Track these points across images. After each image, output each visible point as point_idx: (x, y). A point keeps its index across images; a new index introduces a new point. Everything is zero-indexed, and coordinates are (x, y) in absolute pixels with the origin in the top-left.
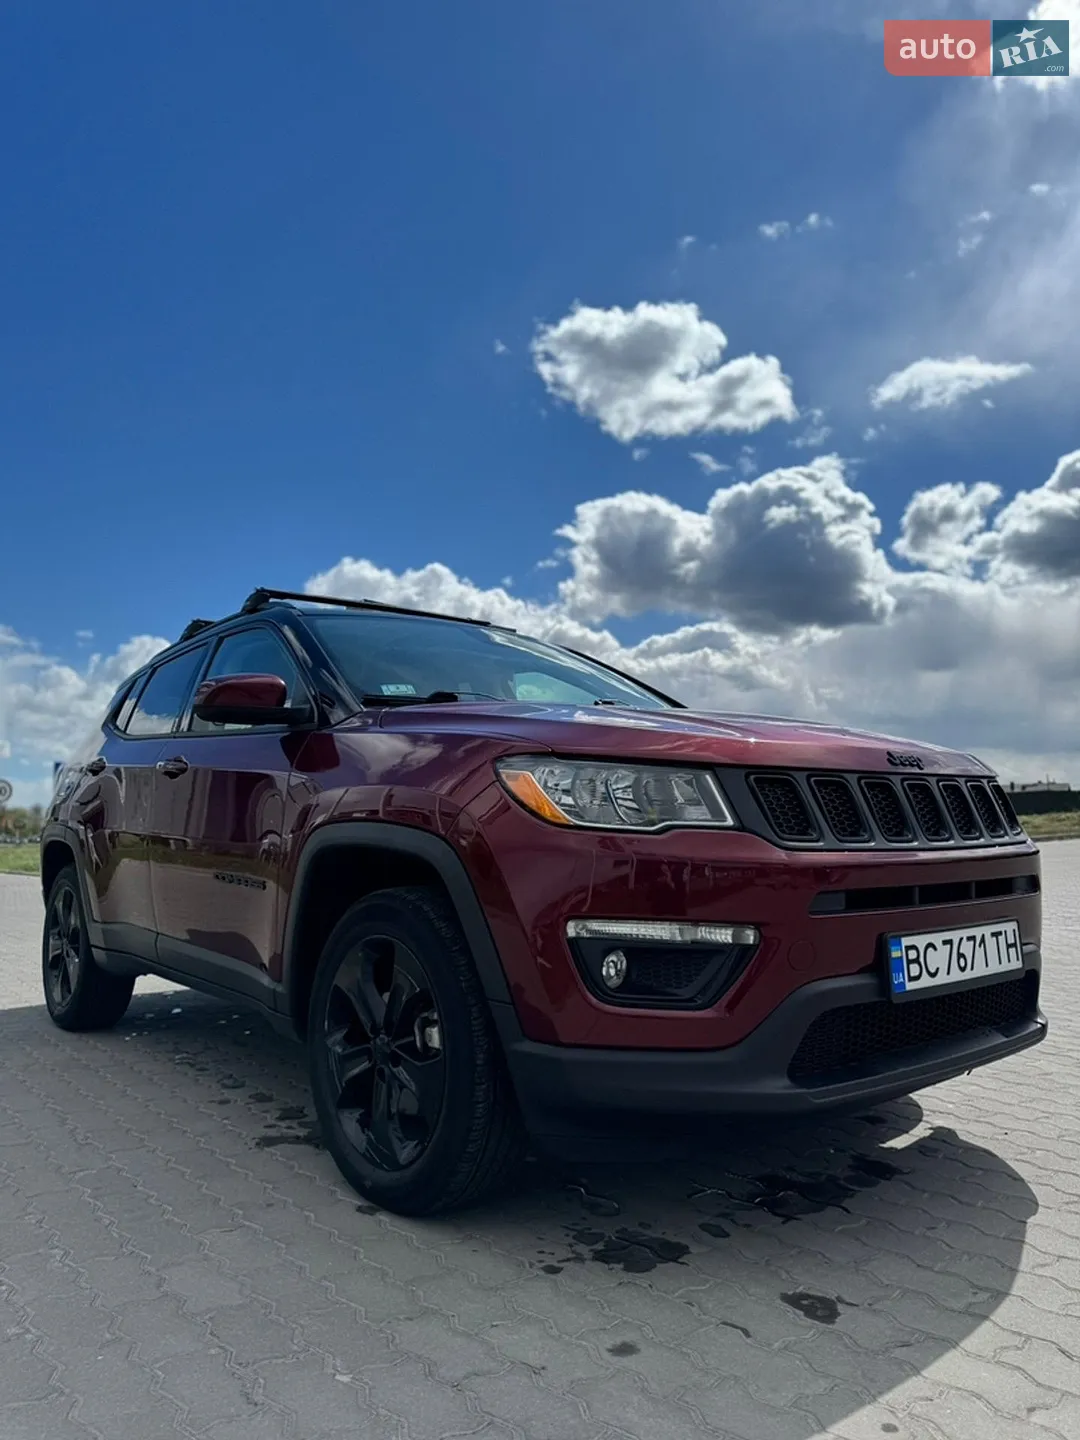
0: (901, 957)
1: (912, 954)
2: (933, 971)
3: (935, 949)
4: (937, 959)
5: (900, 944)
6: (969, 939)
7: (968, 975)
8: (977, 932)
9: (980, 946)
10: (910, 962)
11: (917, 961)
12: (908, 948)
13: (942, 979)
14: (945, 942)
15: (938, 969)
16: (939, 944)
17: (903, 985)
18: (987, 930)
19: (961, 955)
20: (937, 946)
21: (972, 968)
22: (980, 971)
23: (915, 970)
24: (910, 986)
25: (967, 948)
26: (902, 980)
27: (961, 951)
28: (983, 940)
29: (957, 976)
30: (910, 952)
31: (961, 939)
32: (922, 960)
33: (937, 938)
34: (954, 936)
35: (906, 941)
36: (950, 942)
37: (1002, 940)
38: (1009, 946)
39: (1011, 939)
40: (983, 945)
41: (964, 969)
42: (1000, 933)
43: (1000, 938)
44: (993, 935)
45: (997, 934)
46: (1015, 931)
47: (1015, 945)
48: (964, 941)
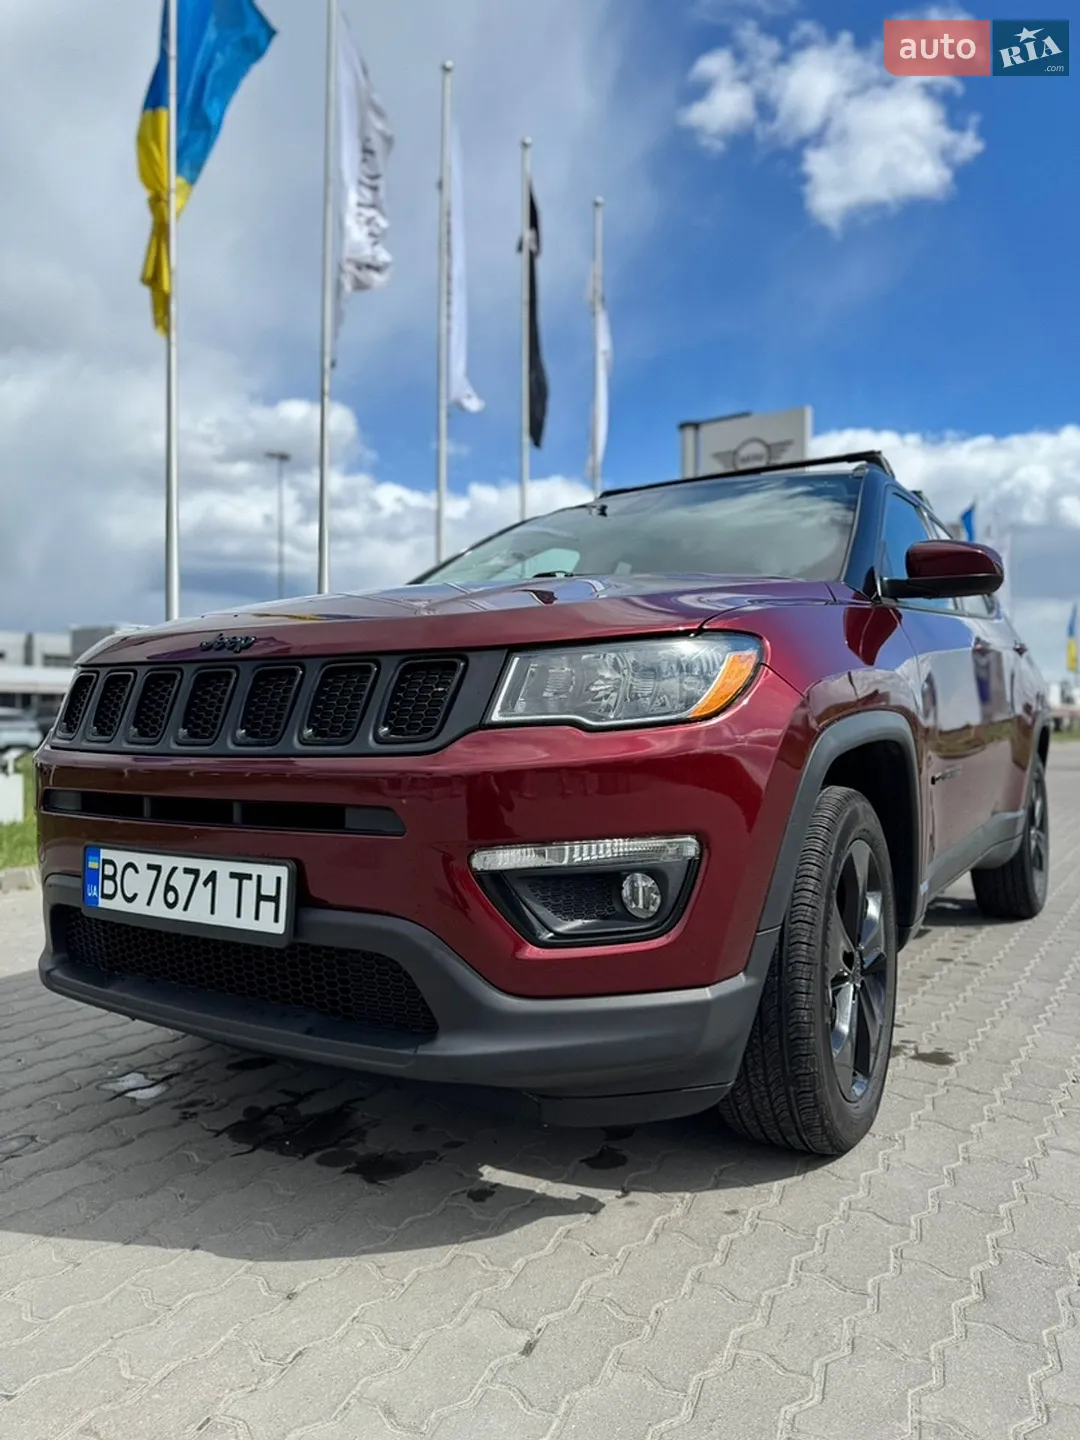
0: (98, 870)
1: (109, 870)
2: (129, 895)
3: (137, 871)
4: (139, 883)
5: (98, 855)
6: (187, 871)
7: (177, 914)
8: (205, 867)
9: (205, 884)
10: (105, 877)
11: (112, 878)
12: (106, 862)
13: (138, 907)
14: (150, 867)
15: (135, 895)
16: (142, 867)
17: (96, 898)
18: (223, 868)
19: (169, 888)
20: (139, 869)
21: (185, 909)
22: (198, 913)
23: (109, 887)
24: (103, 903)
25: (182, 882)
26: (95, 894)
27: (171, 883)
28: (212, 877)
29: (158, 910)
30: (107, 866)
31: (174, 869)
32: (118, 879)
33: (142, 860)
34: (166, 862)
35: (105, 854)
36: (158, 868)
37: (250, 887)
38: (260, 898)
39: (269, 889)
40: (210, 884)
41: (171, 906)
42: (249, 877)
43: (245, 882)
44: (233, 875)
45: (241, 877)
46: (279, 880)
47: (275, 899)
48: (179, 873)
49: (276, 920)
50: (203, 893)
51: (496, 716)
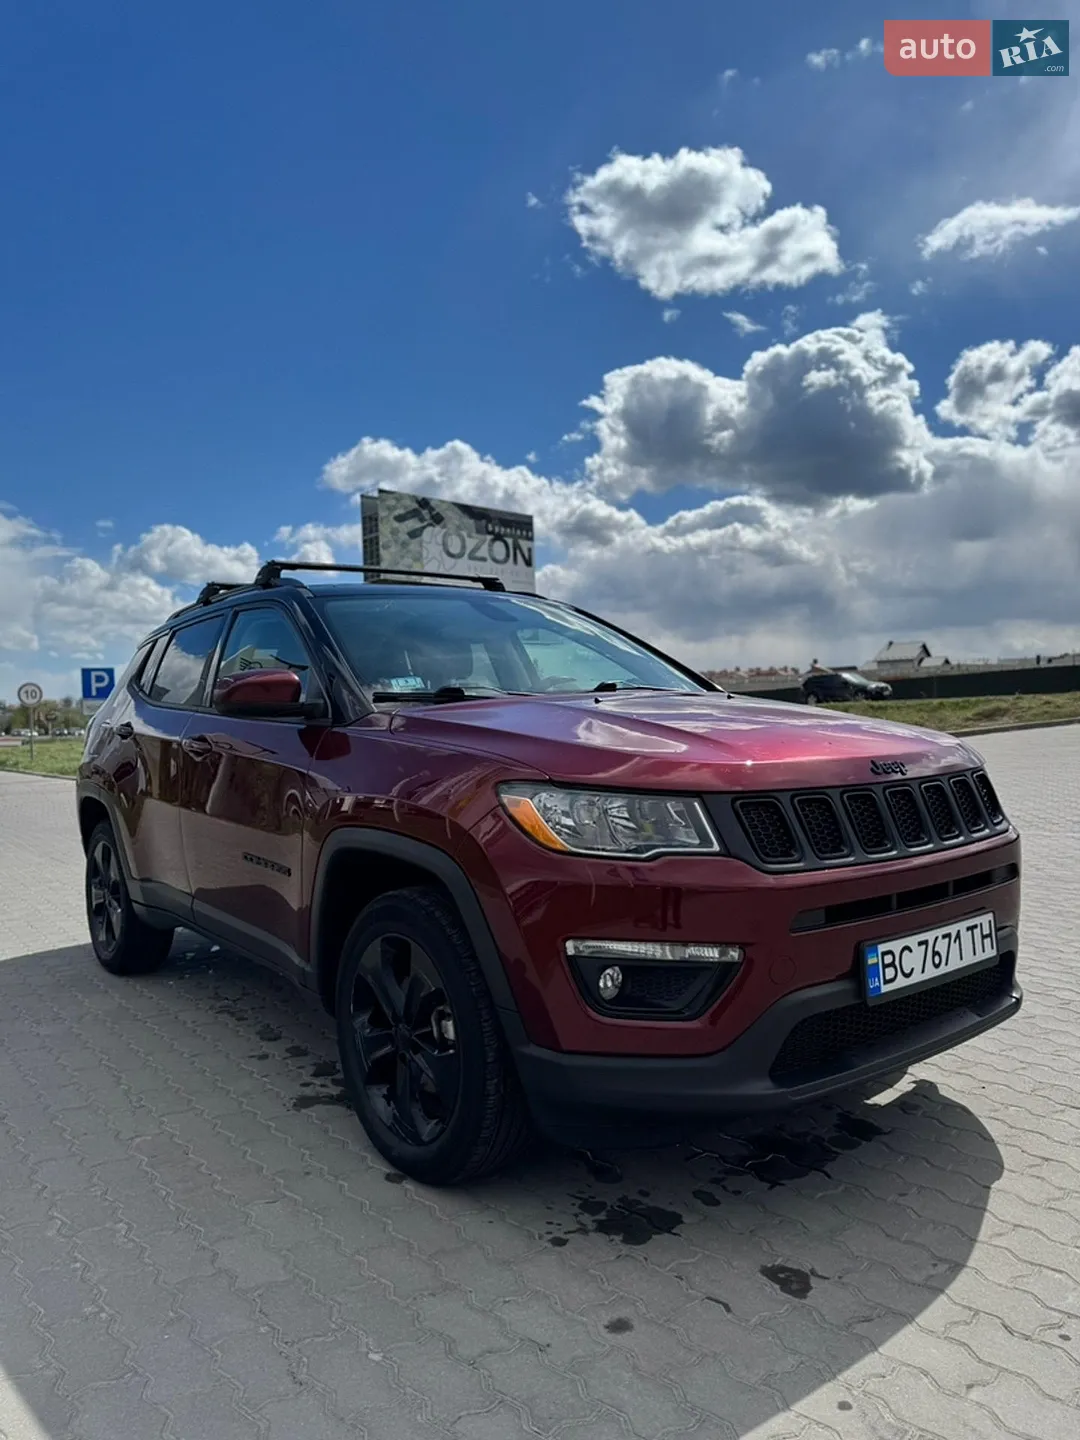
0: (877, 963)
1: (888, 959)
2: (908, 971)
3: (911, 951)
5: (876, 951)
6: (944, 937)
7: (942, 970)
8: (952, 929)
9: (955, 941)
10: (885, 966)
11: (892, 964)
12: (884, 954)
13: (917, 978)
14: (920, 944)
15: (912, 970)
16: (914, 946)
17: (878, 988)
18: (962, 926)
19: (936, 953)
20: (913, 948)
21: (946, 964)
22: (953, 964)
23: (890, 973)
24: (885, 989)
25: (942, 946)
26: (877, 984)
27: (936, 949)
28: (958, 936)
29: (931, 973)
30: (886, 957)
31: (937, 938)
32: (897, 963)
33: (912, 941)
34: (929, 936)
35: (882, 948)
36: (925, 943)
37: (977, 932)
38: (984, 937)
39: (986, 931)
40: (957, 940)
41: (937, 966)
42: (976, 926)
43: (975, 931)
44: (968, 929)
45: (972, 929)
46: (990, 922)
47: (990, 935)
48: (940, 939)
49: (992, 948)
50: (954, 948)
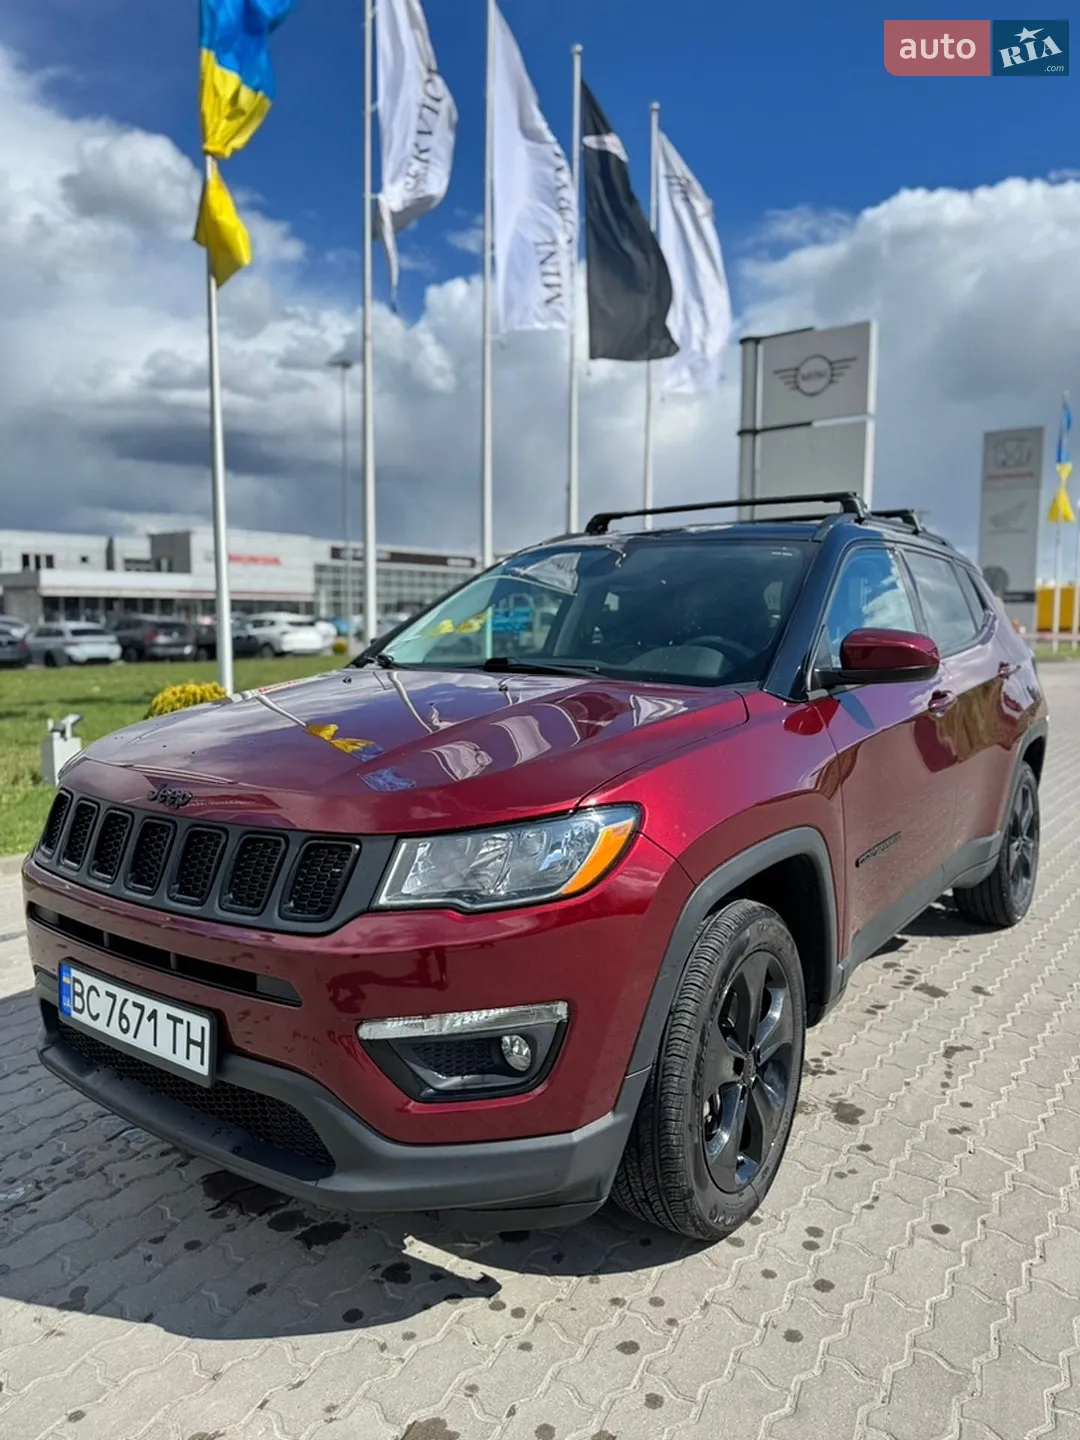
0: (70, 985)
1: (78, 988)
2: (94, 1014)
3: (98, 995)
4: (100, 1004)
5: (70, 973)
6: (135, 1005)
7: (128, 1038)
8: (150, 1004)
9: (149, 1019)
10: (76, 993)
11: (81, 995)
12: (76, 980)
13: (100, 1025)
14: (108, 994)
15: (98, 1015)
16: (102, 993)
17: (69, 1009)
18: (164, 1010)
19: (122, 1016)
20: (100, 994)
21: (135, 1036)
22: (143, 1042)
23: (78, 1002)
24: (75, 1015)
25: (132, 1013)
26: (69, 1005)
27: (124, 1012)
28: (154, 1015)
29: (114, 1031)
30: (76, 984)
31: (126, 1001)
32: (85, 997)
33: (103, 986)
34: (120, 993)
35: (75, 973)
36: (114, 997)
37: (181, 1029)
38: (190, 1041)
39: (196, 1036)
40: (153, 1020)
41: (125, 1031)
42: (181, 1021)
43: (178, 1025)
44: (169, 1017)
45: (176, 1020)
46: (203, 1029)
47: (201, 1045)
48: (129, 1004)
49: (202, 1063)
50: (147, 1026)
51: (383, 900)
